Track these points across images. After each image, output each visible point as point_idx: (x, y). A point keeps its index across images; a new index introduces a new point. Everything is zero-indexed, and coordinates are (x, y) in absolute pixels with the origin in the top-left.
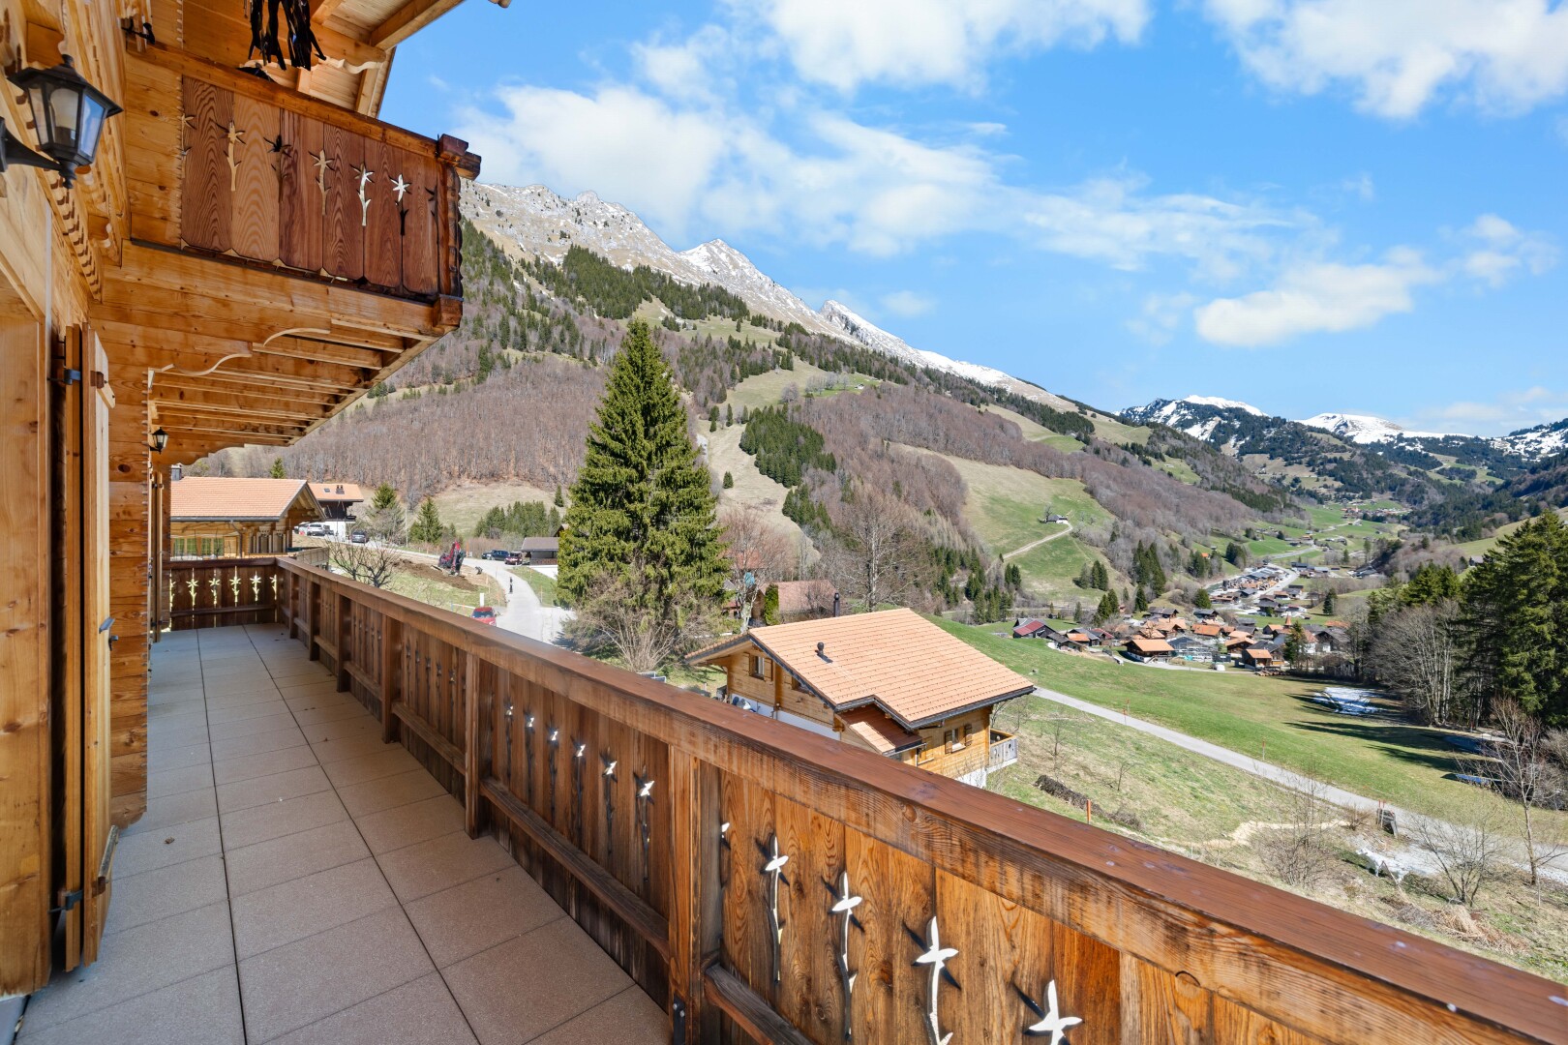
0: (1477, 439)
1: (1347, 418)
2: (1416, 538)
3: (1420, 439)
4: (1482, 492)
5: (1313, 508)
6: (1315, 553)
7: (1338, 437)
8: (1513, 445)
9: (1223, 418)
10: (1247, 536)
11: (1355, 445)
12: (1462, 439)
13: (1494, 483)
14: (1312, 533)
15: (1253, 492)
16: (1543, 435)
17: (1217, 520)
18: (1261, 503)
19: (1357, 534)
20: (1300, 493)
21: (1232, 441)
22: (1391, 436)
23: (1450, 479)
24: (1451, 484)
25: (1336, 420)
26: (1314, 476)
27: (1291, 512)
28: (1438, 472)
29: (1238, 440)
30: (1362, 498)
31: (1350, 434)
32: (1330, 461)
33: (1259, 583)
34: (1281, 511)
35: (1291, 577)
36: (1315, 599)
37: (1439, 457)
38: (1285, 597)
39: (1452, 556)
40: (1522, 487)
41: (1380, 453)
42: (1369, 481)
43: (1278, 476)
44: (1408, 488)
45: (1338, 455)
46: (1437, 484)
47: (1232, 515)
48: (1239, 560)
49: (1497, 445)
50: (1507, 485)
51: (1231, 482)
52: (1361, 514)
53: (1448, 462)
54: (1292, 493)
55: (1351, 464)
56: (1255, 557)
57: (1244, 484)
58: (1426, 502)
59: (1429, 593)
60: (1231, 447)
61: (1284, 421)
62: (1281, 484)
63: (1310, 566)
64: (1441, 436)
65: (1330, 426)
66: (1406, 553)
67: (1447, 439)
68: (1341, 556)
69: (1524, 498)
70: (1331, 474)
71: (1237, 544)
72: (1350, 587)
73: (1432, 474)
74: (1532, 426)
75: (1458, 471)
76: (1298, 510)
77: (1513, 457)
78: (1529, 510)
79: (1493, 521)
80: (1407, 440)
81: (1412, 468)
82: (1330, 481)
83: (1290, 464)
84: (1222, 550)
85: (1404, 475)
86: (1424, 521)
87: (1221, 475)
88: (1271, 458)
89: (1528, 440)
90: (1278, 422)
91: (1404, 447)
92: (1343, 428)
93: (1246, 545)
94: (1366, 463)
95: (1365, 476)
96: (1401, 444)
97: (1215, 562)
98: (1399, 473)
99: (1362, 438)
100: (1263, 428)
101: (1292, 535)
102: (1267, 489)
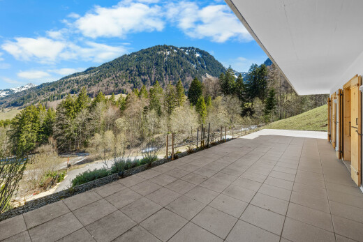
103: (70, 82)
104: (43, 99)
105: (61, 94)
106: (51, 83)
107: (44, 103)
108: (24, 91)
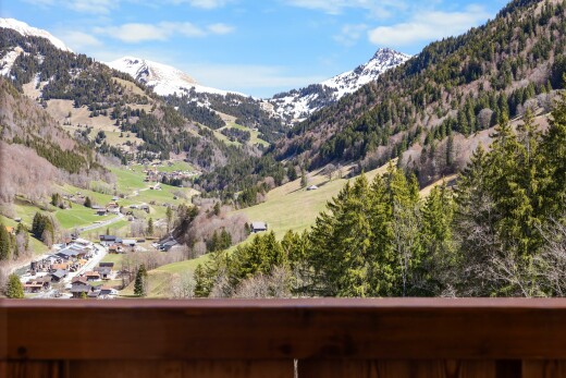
0: (250, 99)
1: (150, 64)
2: (208, 204)
3: (208, 95)
4: (254, 155)
5: (117, 168)
6: (121, 224)
7: (139, 86)
8: (276, 107)
9: (25, 47)
10: (54, 204)
11: (155, 96)
12: (240, 98)
13: (261, 145)
14: (118, 200)
15: (58, 148)
16: (295, 101)
17: (21, 182)
18: (65, 161)
19: (159, 200)
20: (104, 150)
21: (35, 81)
22: (185, 90)
23: (232, 140)
24: (232, 146)
25: (139, 65)
26: (119, 131)
27: (97, 173)
28: (222, 133)
29: (42, 79)
30: (160, 158)
31: (150, 83)
32: (133, 114)
33: (70, 262)
34: (87, 171)
35: (100, 254)
36: (126, 278)
37: (224, 116)
38: (97, 277)
39: (239, 222)
40: (282, 151)
41: (176, 108)
42: (167, 139)
43: (83, 129)
44: (199, 149)
45: (140, 107)
46: (221, 145)
47: (36, 175)
48: (47, 234)
49: (265, 106)
50: (272, 148)
51: (35, 134)
52: (160, 177)
53: (230, 121)
54: (97, 150)
55: (152, 118)
56: (62, 230)
57: (50, 137)
58: (213, 165)
59: (259, 262)
60: (33, 89)
61: (90, 61)
62: (86, 139)
63: (118, 240)
64: (224, 93)
65: (133, 72)
66: (202, 221)
67: (230, 97)
68: (146, 226)
69: (284, 162)
70: (134, 129)
71: (43, 213)
72: (158, 262)
73: (218, 134)
74: (288, 91)
75: (237, 132)
76: (104, 171)
77: (275, 120)
78: (288, 174)
79: (264, 184)
80: (198, 95)
81: (203, 127)
82: (133, 138)
83: (95, 115)
84: (28, 224)
85: (195, 134)
86: (212, 184)
87: (25, 123)
88: (76, 106)
89: (285, 104)
90: (83, 61)
91: (195, 103)
92: (144, 76)
93: (53, 214)
94: (165, 117)
95: (164, 133)
96: (193, 100)
97: (21, 238)
98: (192, 132)
99: (162, 90)
100: (67, 67)
101: (100, 202)
102: (73, 143)
103: (543, 21)
104: (437, 122)
105: (509, 91)
106: (461, 41)
107: (439, 144)
108: (366, 89)
